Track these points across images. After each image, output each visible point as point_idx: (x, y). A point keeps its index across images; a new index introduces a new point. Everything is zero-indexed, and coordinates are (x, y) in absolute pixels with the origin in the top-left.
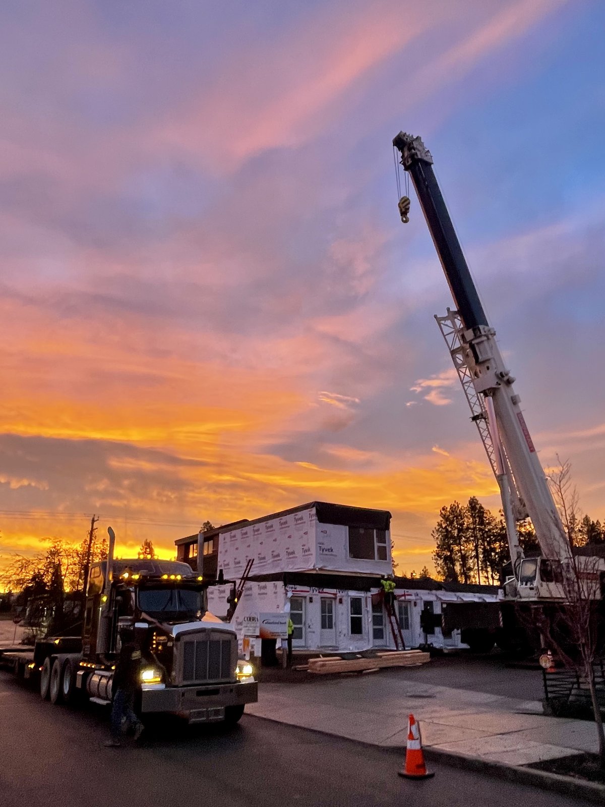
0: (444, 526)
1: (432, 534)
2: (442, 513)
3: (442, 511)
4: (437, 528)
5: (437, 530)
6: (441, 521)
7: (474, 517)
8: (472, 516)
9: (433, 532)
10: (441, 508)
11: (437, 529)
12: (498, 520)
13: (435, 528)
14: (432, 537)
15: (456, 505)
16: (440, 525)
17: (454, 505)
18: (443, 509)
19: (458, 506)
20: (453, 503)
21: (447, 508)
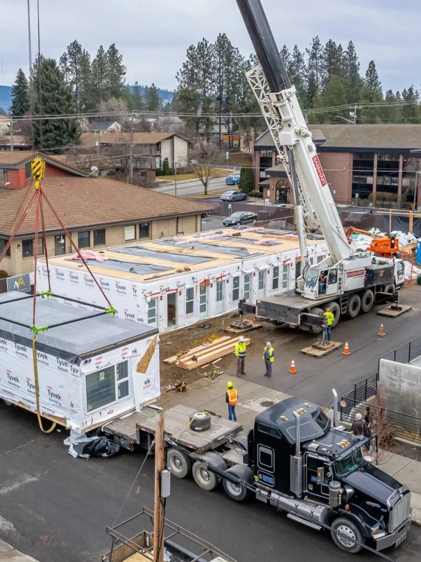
0: (190, 67)
1: (176, 77)
2: (188, 53)
3: (189, 51)
4: (183, 69)
5: (182, 73)
6: (187, 62)
7: (221, 57)
8: (219, 55)
9: (178, 74)
10: (188, 48)
11: (182, 71)
12: (245, 60)
13: (180, 70)
14: (176, 79)
15: (205, 43)
16: (185, 66)
17: (202, 44)
18: (191, 48)
19: (206, 44)
20: (201, 41)
21: (194, 48)
